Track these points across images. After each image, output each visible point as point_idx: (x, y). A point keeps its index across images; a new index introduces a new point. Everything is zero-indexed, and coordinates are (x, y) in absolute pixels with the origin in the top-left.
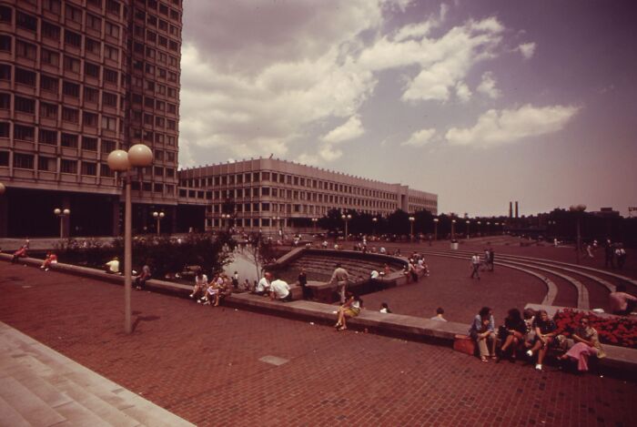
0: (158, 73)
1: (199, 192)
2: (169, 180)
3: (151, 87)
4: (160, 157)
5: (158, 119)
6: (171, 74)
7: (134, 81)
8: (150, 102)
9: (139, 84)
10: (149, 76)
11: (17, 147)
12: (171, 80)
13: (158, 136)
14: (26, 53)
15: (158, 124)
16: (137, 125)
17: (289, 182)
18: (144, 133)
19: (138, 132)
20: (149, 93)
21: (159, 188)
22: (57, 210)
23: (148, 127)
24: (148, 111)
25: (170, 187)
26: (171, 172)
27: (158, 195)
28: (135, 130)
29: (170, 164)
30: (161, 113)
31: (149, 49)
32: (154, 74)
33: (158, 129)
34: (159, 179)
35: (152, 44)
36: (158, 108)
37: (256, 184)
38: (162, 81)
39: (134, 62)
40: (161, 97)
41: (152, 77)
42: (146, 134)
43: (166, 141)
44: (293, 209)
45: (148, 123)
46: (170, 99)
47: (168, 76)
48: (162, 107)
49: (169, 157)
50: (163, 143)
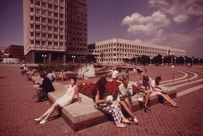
0: (80, 14)
1: (95, 51)
2: (85, 47)
3: (78, 19)
4: (82, 40)
5: (81, 28)
6: (85, 14)
7: (73, 17)
8: (78, 23)
9: (75, 18)
10: (77, 15)
11: (36, 39)
12: (84, 16)
13: (81, 33)
14: (38, 12)
15: (81, 30)
16: (74, 31)
17: (123, 47)
18: (76, 33)
19: (74, 33)
20: (78, 21)
21: (81, 50)
22: (43, 56)
23: (78, 31)
24: (77, 26)
25: (85, 50)
26: (85, 45)
27: (81, 52)
28: (74, 32)
29: (85, 42)
30: (82, 27)
31: (77, 7)
32: (79, 15)
33: (81, 32)
34: (81, 47)
35: (78, 5)
36: (81, 25)
37: (112, 47)
38: (81, 16)
39: (73, 11)
40: (82, 22)
41: (78, 16)
42: (77, 33)
43: (83, 35)
44: (124, 55)
45: (77, 30)
46: (84, 22)
47: (84, 15)
48: (82, 25)
49: (84, 40)
50: (82, 36)
